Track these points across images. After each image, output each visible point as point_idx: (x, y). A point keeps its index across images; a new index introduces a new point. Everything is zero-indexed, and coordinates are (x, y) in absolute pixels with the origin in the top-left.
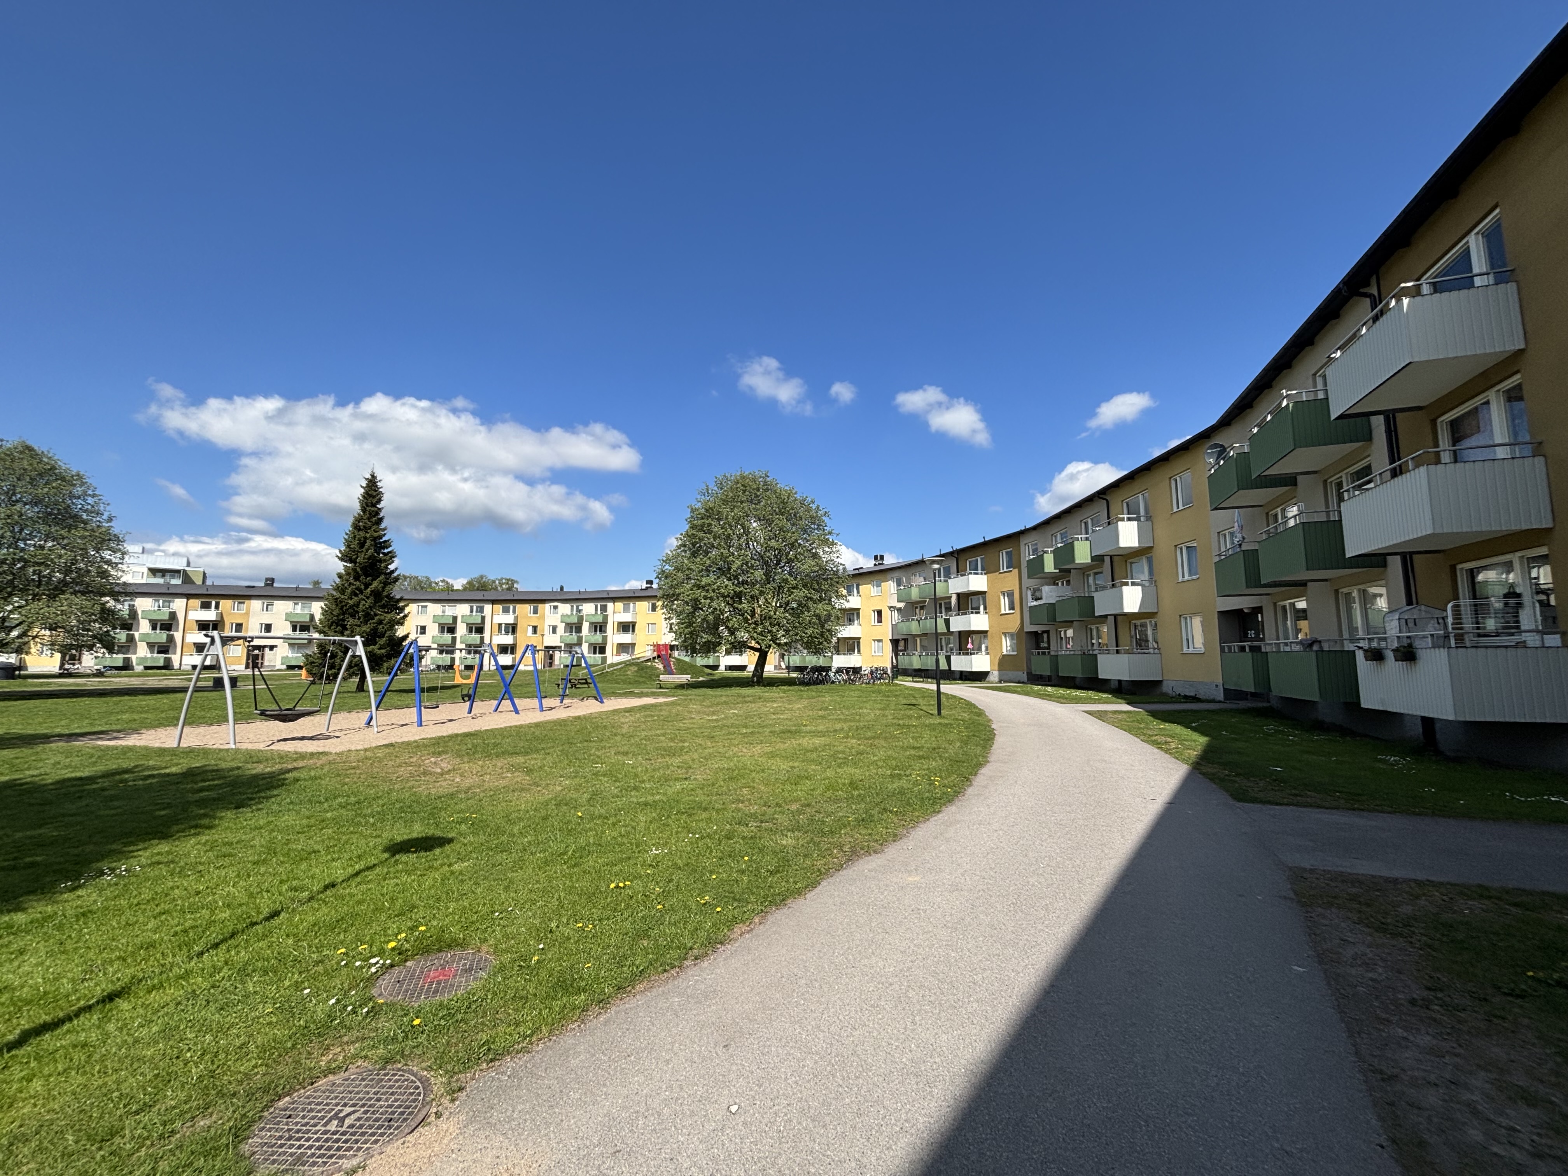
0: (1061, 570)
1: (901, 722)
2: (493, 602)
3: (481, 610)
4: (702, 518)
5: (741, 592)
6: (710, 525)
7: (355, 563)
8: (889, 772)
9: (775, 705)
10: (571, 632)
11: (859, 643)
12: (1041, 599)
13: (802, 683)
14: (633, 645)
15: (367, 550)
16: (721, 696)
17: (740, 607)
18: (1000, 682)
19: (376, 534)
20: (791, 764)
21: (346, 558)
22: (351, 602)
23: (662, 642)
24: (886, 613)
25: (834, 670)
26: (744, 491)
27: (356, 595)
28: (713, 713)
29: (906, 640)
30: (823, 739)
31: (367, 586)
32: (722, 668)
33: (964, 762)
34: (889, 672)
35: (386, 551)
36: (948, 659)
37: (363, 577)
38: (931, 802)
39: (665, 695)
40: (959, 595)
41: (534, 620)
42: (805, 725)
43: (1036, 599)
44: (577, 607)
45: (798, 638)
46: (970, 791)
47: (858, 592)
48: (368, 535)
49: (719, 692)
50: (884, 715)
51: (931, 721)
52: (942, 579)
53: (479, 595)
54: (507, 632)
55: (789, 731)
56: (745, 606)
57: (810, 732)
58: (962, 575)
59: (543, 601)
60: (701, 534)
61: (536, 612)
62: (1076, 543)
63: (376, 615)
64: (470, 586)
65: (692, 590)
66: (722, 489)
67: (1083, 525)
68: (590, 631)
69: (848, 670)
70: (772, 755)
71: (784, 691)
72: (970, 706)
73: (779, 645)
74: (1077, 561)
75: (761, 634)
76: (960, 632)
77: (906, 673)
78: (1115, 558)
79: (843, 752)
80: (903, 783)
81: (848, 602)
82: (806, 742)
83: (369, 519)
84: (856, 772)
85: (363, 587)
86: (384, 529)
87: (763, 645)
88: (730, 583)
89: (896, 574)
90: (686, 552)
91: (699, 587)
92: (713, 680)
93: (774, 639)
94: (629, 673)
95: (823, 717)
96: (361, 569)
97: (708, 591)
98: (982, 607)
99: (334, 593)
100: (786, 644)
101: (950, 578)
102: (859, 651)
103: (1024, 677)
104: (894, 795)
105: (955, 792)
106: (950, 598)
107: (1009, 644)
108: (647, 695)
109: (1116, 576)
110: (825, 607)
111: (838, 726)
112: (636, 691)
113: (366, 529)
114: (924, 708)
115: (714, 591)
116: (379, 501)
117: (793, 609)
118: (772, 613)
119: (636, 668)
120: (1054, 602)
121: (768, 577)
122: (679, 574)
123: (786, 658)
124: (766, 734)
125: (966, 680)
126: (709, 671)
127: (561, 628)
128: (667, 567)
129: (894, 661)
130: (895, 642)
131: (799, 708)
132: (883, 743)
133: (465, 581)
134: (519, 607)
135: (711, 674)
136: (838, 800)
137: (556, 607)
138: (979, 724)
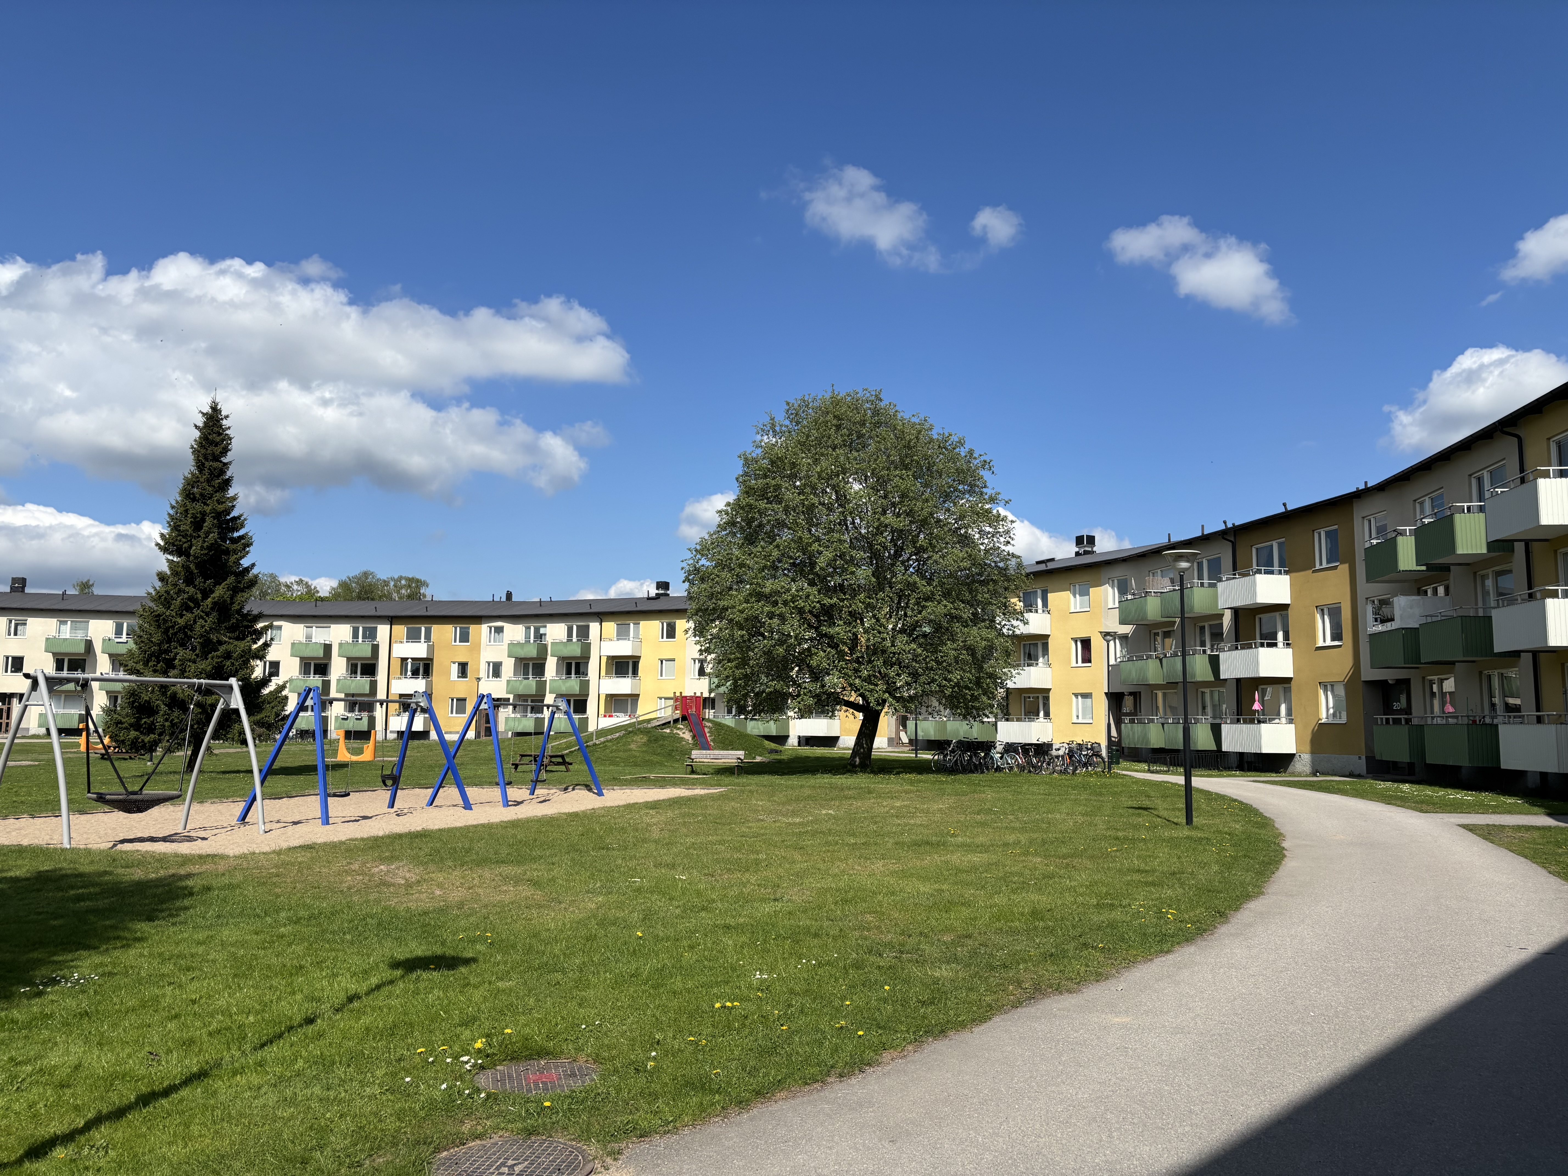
0: (1430, 567)
1: (1120, 834)
2: (392, 620)
3: (371, 634)
4: (765, 476)
5: (832, 606)
6: (778, 487)
7: (188, 555)
8: (1095, 901)
9: (898, 804)
10: (526, 673)
11: (1047, 699)
12: (1392, 620)
13: (941, 769)
14: (635, 697)
15: (207, 534)
16: (802, 786)
17: (832, 631)
18: (1314, 774)
19: (221, 508)
20: (936, 886)
21: (171, 548)
22: (181, 621)
23: (688, 693)
24: (1098, 645)
25: (999, 748)
26: (838, 427)
27: (189, 609)
28: (794, 813)
29: (1136, 695)
30: (985, 855)
31: (206, 594)
32: (793, 741)
33: (1221, 892)
34: (1104, 753)
35: (236, 535)
36: (1216, 730)
37: (198, 581)
38: (1158, 939)
39: (704, 784)
40: (1237, 612)
41: (462, 652)
42: (953, 836)
43: (1383, 621)
44: (537, 630)
45: (934, 687)
46: (1223, 929)
47: (1045, 604)
48: (208, 509)
49: (794, 781)
50: (1090, 824)
51: (1175, 833)
52: (1206, 581)
53: (367, 608)
54: (415, 673)
55: (927, 843)
56: (839, 630)
57: (963, 845)
58: (1244, 575)
59: (478, 619)
60: (763, 504)
61: (464, 638)
62: (1458, 517)
63: (220, 643)
64: (345, 592)
65: (747, 602)
66: (798, 423)
67: (1474, 482)
68: (558, 672)
69: (1026, 748)
70: (904, 874)
71: (912, 783)
72: (1246, 810)
73: (898, 699)
74: (1460, 551)
75: (868, 680)
76: (1238, 680)
77: (1137, 755)
78: (1535, 546)
79: (1021, 874)
80: (1117, 915)
81: (1026, 623)
82: (955, 858)
83: (208, 481)
84: (1042, 900)
85: (199, 596)
86: (234, 498)
87: (872, 700)
88: (814, 590)
89: (1119, 572)
90: (734, 534)
91: (760, 596)
92: (780, 762)
93: (891, 690)
94: (633, 746)
95: (983, 824)
96: (197, 566)
97: (775, 603)
98: (1280, 635)
99: (152, 604)
100: (911, 699)
101: (1220, 580)
102: (1047, 714)
103: (1361, 765)
104: (1099, 928)
105: (1198, 929)
106: (1221, 616)
107: (1331, 704)
108: (673, 783)
109: (1537, 576)
110: (984, 633)
111: (1011, 838)
112: (652, 776)
113: (204, 498)
114: (1165, 814)
115: (785, 603)
116: (226, 450)
117: (925, 635)
118: (888, 643)
119: (645, 739)
120: (1417, 626)
121: (881, 580)
122: (724, 574)
123: (911, 724)
124: (889, 845)
125: (1249, 770)
126: (773, 745)
127: (508, 668)
128: (703, 562)
129: (1114, 733)
130: (1115, 699)
131: (940, 810)
132: (1089, 864)
133: (335, 584)
134: (436, 629)
135: (776, 751)
136: (1013, 932)
137: (499, 630)
138: (1258, 840)
